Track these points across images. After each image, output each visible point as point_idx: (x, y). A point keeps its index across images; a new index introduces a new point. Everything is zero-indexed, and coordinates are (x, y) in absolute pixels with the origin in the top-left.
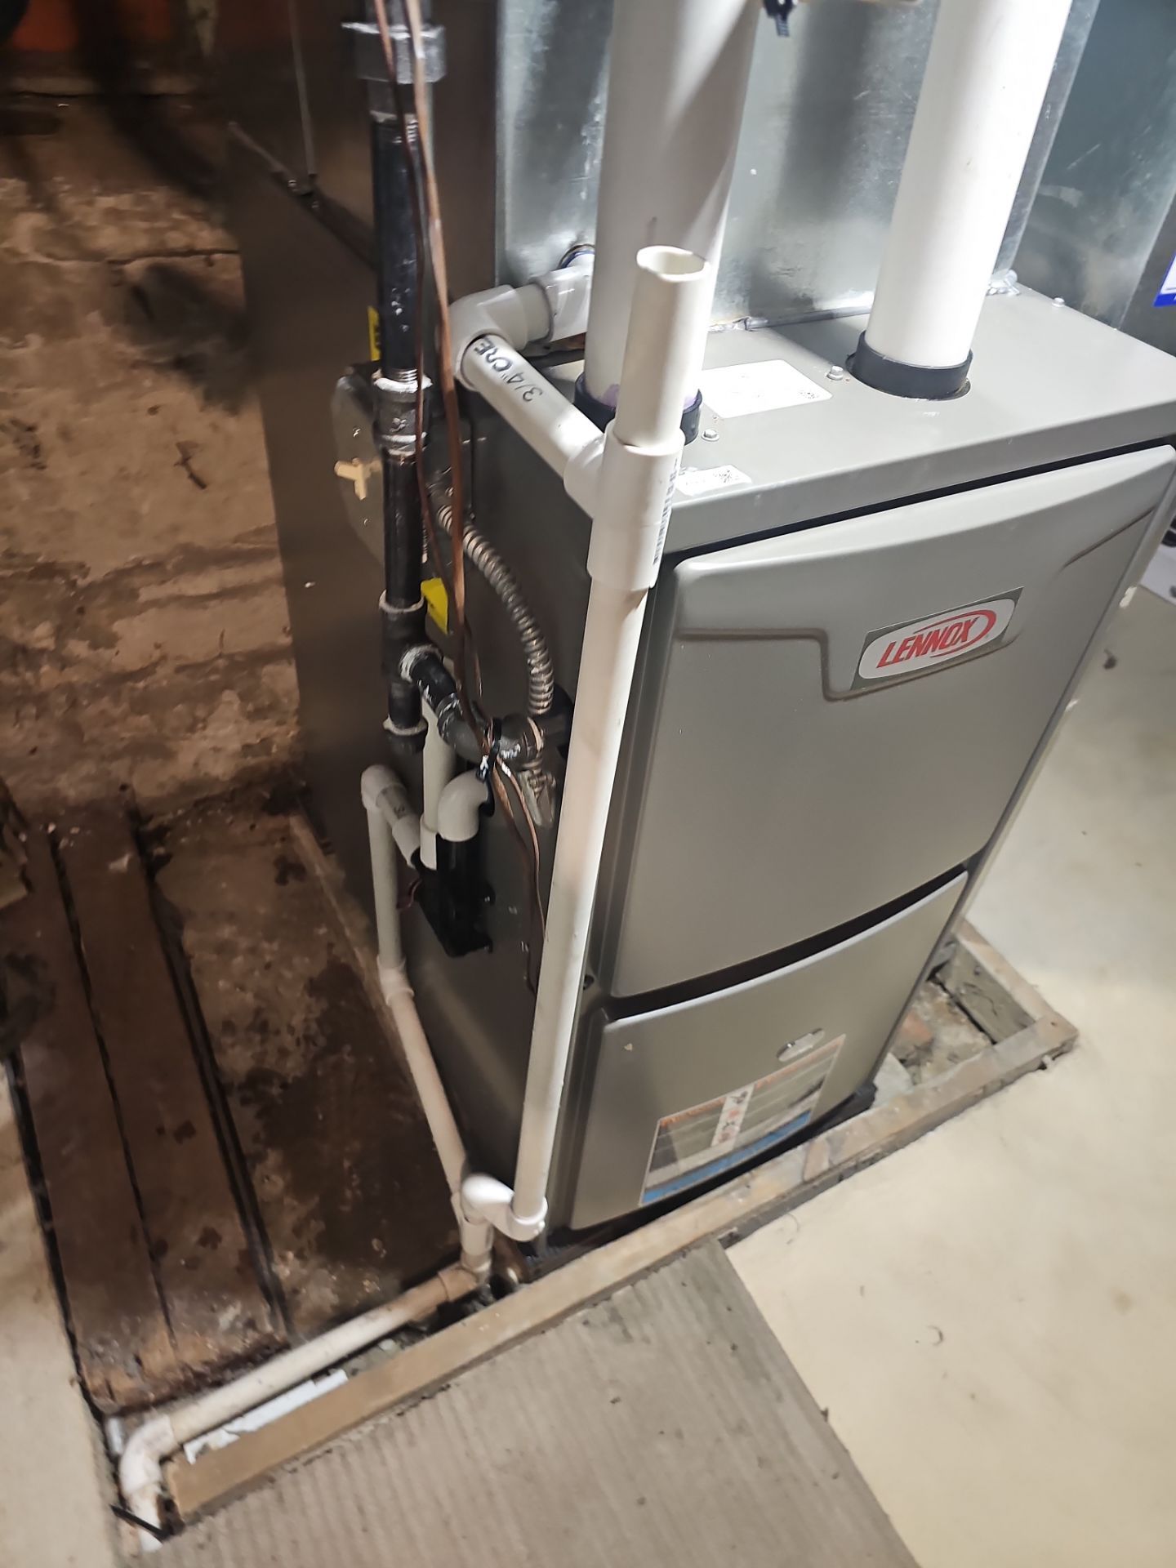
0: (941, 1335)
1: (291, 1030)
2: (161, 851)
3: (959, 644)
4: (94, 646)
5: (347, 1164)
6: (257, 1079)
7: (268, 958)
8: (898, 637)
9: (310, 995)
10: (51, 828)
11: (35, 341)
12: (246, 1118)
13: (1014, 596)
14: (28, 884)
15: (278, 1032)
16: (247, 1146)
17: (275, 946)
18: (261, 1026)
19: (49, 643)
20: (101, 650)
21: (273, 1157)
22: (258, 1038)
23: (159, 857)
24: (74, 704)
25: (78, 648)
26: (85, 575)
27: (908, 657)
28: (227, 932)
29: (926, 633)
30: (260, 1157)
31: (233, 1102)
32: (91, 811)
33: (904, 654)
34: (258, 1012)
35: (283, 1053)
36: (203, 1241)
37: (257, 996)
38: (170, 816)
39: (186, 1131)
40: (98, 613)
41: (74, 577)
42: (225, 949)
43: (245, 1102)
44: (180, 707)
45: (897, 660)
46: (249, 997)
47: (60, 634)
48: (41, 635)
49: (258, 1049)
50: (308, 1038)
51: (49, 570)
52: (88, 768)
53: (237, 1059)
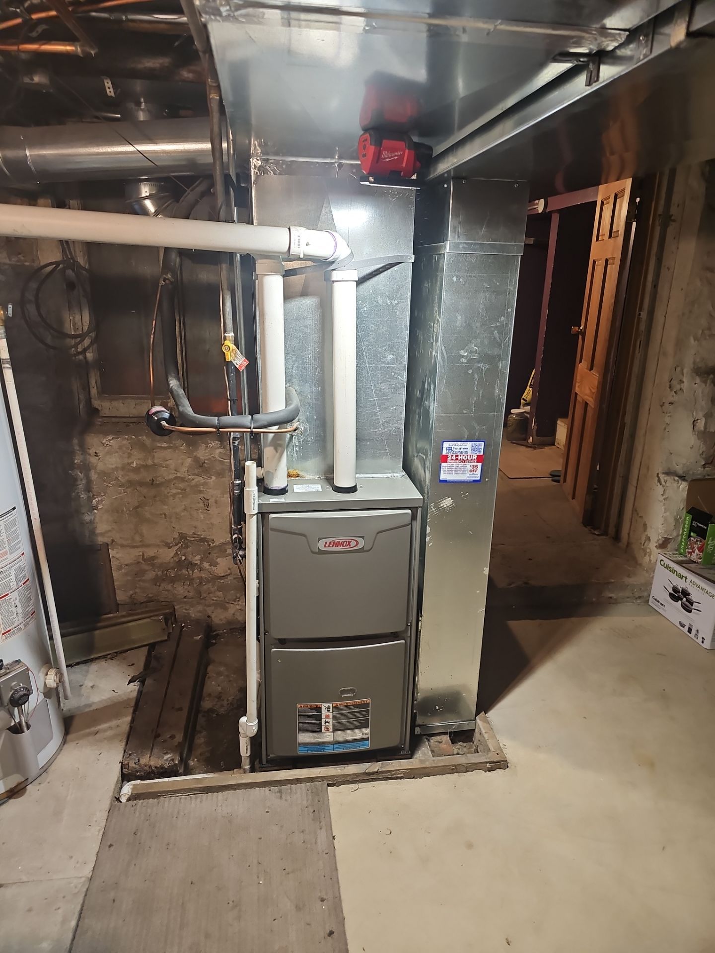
0: (391, 832)
1: (228, 700)
2: (214, 641)
3: (348, 547)
4: (210, 565)
5: (225, 741)
6: (211, 711)
7: (231, 679)
8: (328, 540)
9: (239, 692)
10: (183, 625)
11: (214, 478)
12: (201, 720)
13: (363, 537)
14: (169, 637)
15: (223, 700)
16: (198, 728)
17: (235, 676)
18: (219, 697)
19: (198, 562)
20: (212, 567)
21: (204, 733)
22: (217, 700)
23: (213, 643)
24: (201, 583)
25: (206, 565)
26: (213, 543)
27: (333, 546)
28: (222, 669)
29: (336, 541)
30: (200, 732)
31: (200, 716)
32: (197, 622)
33: (331, 545)
34: (220, 693)
35: (222, 706)
36: (170, 737)
37: (222, 689)
38: (222, 632)
39: (180, 709)
40: (214, 555)
41: (210, 543)
42: (219, 674)
43: (203, 716)
44: (232, 592)
45: (329, 546)
46: (220, 688)
47: (202, 560)
48: (197, 559)
49: (215, 703)
50: (231, 704)
51: (204, 540)
52: (200, 608)
53: (207, 704)
